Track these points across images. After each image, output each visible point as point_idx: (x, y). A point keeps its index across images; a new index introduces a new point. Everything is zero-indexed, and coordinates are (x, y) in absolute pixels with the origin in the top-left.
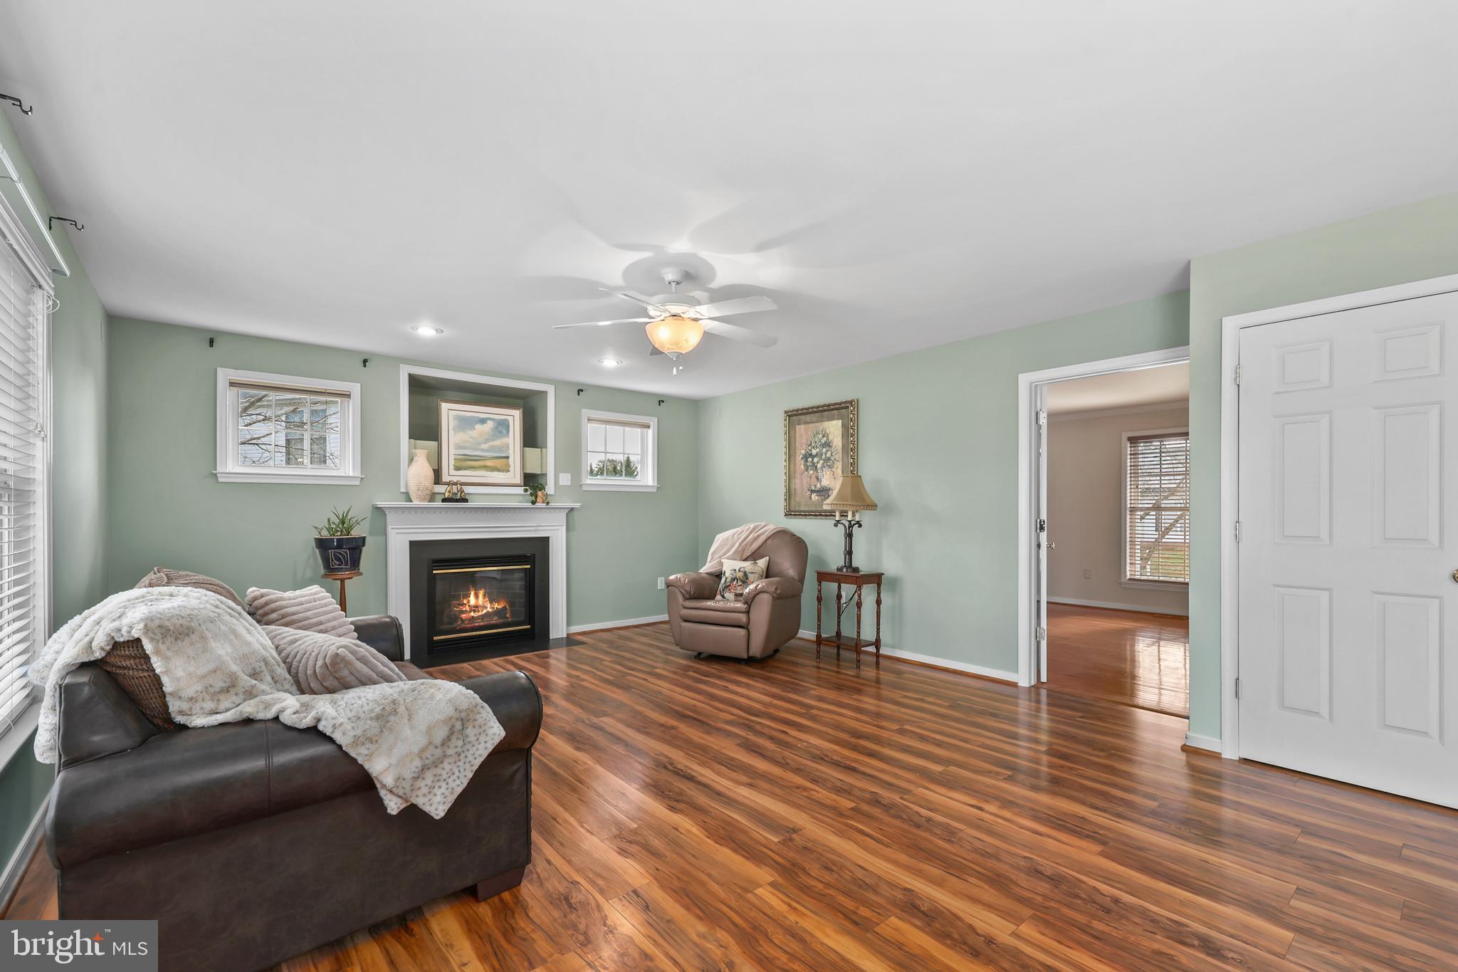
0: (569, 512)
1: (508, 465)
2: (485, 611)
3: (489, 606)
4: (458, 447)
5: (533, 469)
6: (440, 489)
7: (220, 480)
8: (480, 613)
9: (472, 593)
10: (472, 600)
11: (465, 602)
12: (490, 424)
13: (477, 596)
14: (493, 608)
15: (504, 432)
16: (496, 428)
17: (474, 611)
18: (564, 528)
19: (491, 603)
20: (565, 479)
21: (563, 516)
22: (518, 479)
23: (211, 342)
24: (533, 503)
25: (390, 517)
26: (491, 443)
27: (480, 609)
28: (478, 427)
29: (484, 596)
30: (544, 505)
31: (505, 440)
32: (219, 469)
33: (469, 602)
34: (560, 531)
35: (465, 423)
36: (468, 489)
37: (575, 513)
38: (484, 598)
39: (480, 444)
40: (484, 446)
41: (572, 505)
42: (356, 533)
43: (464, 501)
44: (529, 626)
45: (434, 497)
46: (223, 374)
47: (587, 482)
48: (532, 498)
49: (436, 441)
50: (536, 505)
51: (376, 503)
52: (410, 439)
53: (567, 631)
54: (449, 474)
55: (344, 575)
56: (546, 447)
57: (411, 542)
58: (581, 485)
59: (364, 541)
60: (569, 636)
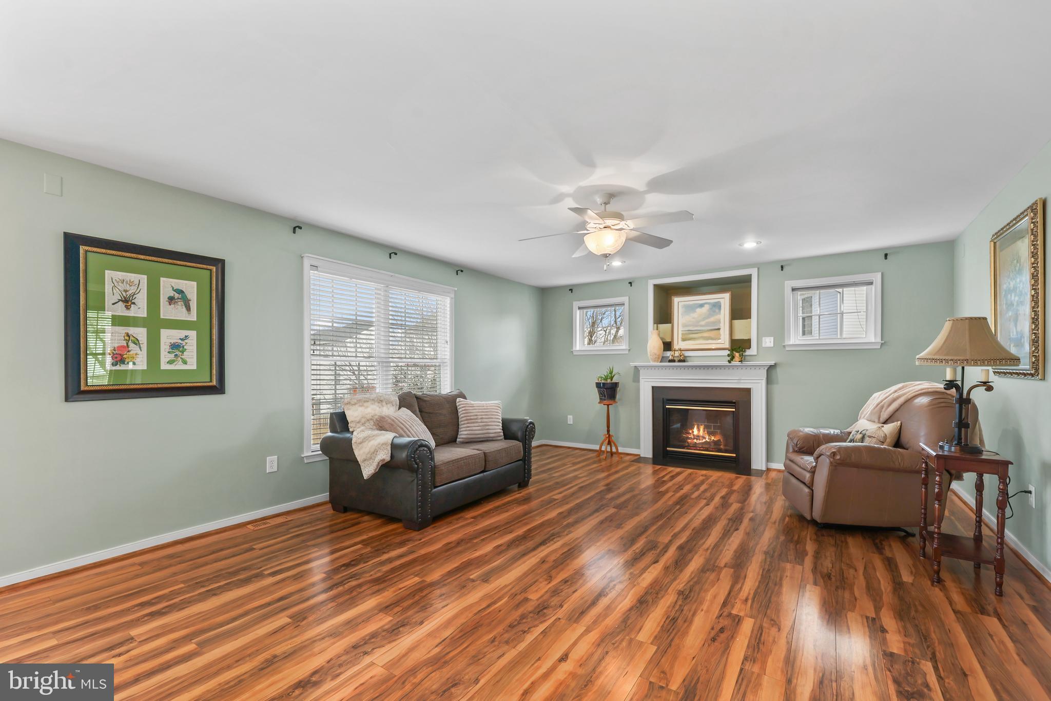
0: (768, 368)
1: (720, 335)
2: (704, 440)
3: (707, 437)
4: (684, 325)
5: (738, 336)
6: (668, 354)
7: (574, 354)
8: (701, 441)
9: (696, 426)
10: (695, 431)
11: (691, 432)
12: (707, 307)
13: (699, 430)
14: (711, 439)
15: (717, 311)
16: (711, 309)
17: (697, 439)
18: (764, 382)
19: (709, 435)
20: (768, 342)
21: (764, 372)
22: (727, 345)
23: (572, 290)
24: (729, 362)
25: (642, 372)
26: (707, 321)
27: (701, 438)
28: (699, 310)
29: (704, 429)
30: (739, 364)
31: (717, 317)
32: (574, 349)
33: (693, 432)
34: (760, 384)
35: (690, 309)
36: (687, 354)
37: (779, 371)
38: (704, 431)
39: (700, 321)
40: (703, 323)
41: (772, 363)
42: (615, 380)
43: (684, 361)
44: (735, 455)
45: (663, 359)
46: (576, 304)
47: (791, 343)
48: (729, 358)
49: (671, 323)
50: (733, 363)
51: (633, 364)
52: (654, 324)
53: (767, 465)
54: (678, 344)
55: (606, 402)
56: (750, 318)
57: (653, 387)
58: (784, 346)
59: (616, 384)
60: (768, 470)
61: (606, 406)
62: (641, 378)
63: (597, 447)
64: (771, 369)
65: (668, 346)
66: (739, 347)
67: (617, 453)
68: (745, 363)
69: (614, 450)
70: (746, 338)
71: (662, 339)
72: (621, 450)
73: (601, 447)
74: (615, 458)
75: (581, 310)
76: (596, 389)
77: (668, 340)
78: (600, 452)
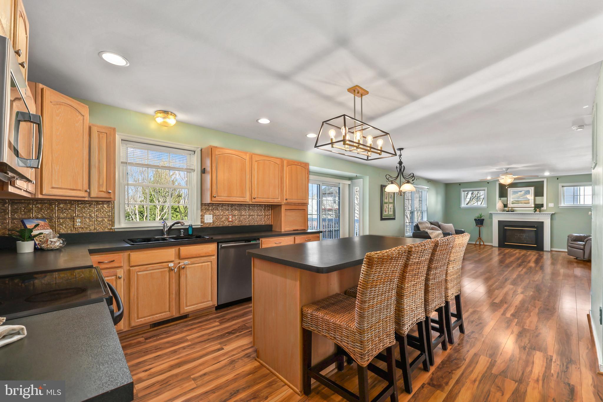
1: (529, 202)
4: (513, 198)
5: (538, 202)
6: (506, 209)
7: (461, 208)
12: (523, 192)
15: (528, 193)
16: (525, 192)
18: (550, 220)
20: (551, 205)
21: (549, 216)
22: (533, 206)
23: (460, 184)
24: (534, 212)
25: (493, 215)
26: (524, 197)
28: (519, 193)
30: (539, 213)
31: (528, 196)
32: (461, 206)
34: (548, 220)
35: (516, 192)
36: (514, 209)
37: (556, 216)
39: (520, 197)
40: (522, 198)
41: (554, 213)
42: (482, 218)
43: (513, 211)
44: (536, 246)
45: (504, 211)
46: (462, 190)
47: (562, 206)
48: (534, 211)
49: (506, 197)
50: (536, 212)
51: (490, 212)
52: (499, 197)
53: (551, 249)
54: (510, 205)
55: (479, 226)
56: (543, 196)
57: (498, 221)
58: (559, 207)
59: (483, 220)
60: (551, 251)
61: (479, 227)
62: (493, 217)
63: (474, 243)
64: (552, 215)
65: (505, 206)
66: (538, 207)
67: (484, 245)
68: (541, 213)
69: (482, 243)
70: (541, 203)
71: (503, 203)
72: (485, 244)
73: (476, 243)
74: (482, 247)
75: (464, 192)
76: (474, 221)
77: (505, 203)
78: (476, 244)
